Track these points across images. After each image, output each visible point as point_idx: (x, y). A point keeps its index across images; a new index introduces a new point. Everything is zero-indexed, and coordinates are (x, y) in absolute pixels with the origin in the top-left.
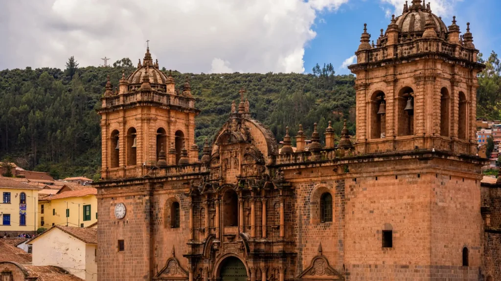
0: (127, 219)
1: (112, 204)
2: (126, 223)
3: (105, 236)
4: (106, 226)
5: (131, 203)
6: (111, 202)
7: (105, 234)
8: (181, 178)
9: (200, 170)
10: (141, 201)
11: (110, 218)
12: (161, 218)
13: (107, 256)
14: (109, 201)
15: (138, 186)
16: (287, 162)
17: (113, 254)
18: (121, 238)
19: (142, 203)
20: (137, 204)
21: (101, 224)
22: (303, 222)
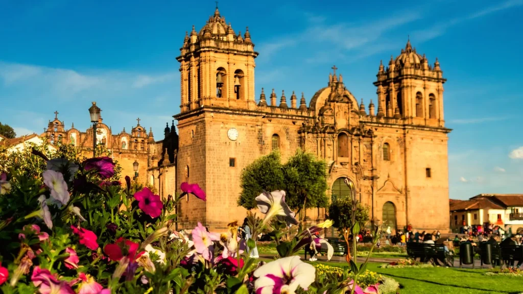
0: (240, 142)
1: (222, 127)
2: (238, 145)
3: (214, 153)
4: (217, 145)
5: (243, 130)
6: (222, 125)
7: (215, 151)
8: (290, 117)
9: (302, 114)
10: (253, 129)
11: (220, 138)
12: (267, 144)
13: (218, 170)
14: (220, 124)
15: (252, 117)
16: (366, 121)
17: (225, 168)
18: (233, 156)
19: (255, 131)
20: (249, 131)
21: (210, 142)
22: (378, 159)
